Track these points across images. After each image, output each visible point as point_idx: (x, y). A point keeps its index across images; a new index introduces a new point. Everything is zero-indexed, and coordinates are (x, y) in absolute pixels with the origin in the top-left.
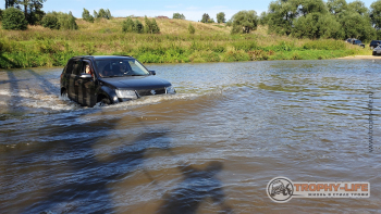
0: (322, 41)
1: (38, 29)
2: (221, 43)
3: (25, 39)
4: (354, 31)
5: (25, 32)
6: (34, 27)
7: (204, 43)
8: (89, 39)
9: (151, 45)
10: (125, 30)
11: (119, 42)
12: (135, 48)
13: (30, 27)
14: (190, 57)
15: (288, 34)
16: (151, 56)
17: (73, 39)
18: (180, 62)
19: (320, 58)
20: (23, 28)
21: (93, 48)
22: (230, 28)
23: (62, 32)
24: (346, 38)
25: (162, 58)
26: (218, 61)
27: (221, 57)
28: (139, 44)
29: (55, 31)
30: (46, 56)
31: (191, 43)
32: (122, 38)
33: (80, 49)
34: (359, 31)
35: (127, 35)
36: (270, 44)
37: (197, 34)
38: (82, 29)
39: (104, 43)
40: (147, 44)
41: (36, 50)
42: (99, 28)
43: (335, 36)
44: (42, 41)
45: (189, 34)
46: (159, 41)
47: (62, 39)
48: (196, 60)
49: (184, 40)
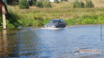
1: (33, 8)
3: (28, 13)
5: (28, 10)
6: (32, 7)
8: (57, 12)
9: (89, 14)
10: (74, 7)
11: (72, 13)
12: (79, 16)
13: (30, 7)
16: (89, 20)
17: (49, 12)
20: (27, 8)
21: (58, 16)
23: (44, 9)
28: (82, 14)
29: (41, 8)
30: (36, 21)
32: (73, 11)
33: (52, 17)
35: (76, 9)
38: (53, 8)
39: (64, 14)
40: (86, 14)
41: (32, 18)
42: (62, 6)
44: (35, 14)
46: (94, 11)
47: (44, 12)
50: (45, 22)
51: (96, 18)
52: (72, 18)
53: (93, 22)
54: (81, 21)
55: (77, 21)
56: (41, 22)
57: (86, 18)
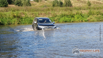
3: (7, 11)
5: (7, 8)
8: (36, 11)
9: (67, 13)
10: (54, 6)
11: (51, 12)
12: (58, 14)
13: (9, 5)
14: (88, 18)
16: (67, 19)
17: (28, 11)
18: (82, 21)
21: (38, 15)
23: (24, 7)
25: (72, 19)
28: (60, 12)
29: (20, 7)
30: (15, 19)
31: (88, 11)
32: (52, 10)
37: (92, 6)
39: (43, 13)
40: (64, 13)
41: (11, 16)
42: (41, 5)
44: (14, 12)
45: (87, 6)
47: (23, 11)
48: (91, 20)
49: (84, 10)
50: (24, 20)
51: (73, 16)
52: (51, 16)
53: (70, 20)
54: (59, 19)
55: (55, 19)
56: (21, 21)
57: (64, 17)
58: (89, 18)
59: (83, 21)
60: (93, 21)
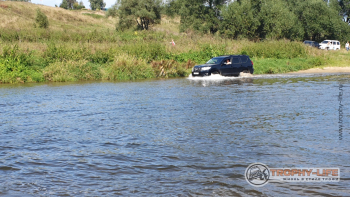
0: (270, 43)
2: (102, 47)
4: (317, 26)
7: (71, 47)
14: (45, 71)
15: (213, 31)
19: (270, 72)
22: (115, 21)
24: (306, 38)
26: (98, 78)
27: (104, 71)
34: (324, 27)
36: (186, 49)
43: (288, 34)
48: (57, 77)
49: (30, 40)
58: (47, 68)
59: (30, 80)
60: (63, 81)
